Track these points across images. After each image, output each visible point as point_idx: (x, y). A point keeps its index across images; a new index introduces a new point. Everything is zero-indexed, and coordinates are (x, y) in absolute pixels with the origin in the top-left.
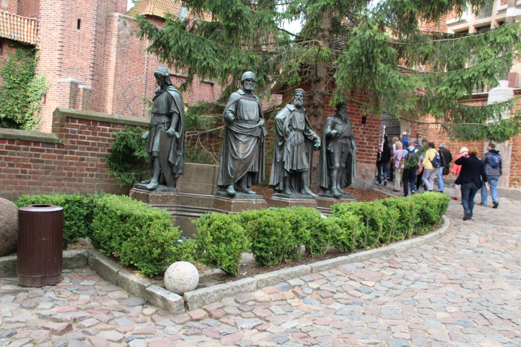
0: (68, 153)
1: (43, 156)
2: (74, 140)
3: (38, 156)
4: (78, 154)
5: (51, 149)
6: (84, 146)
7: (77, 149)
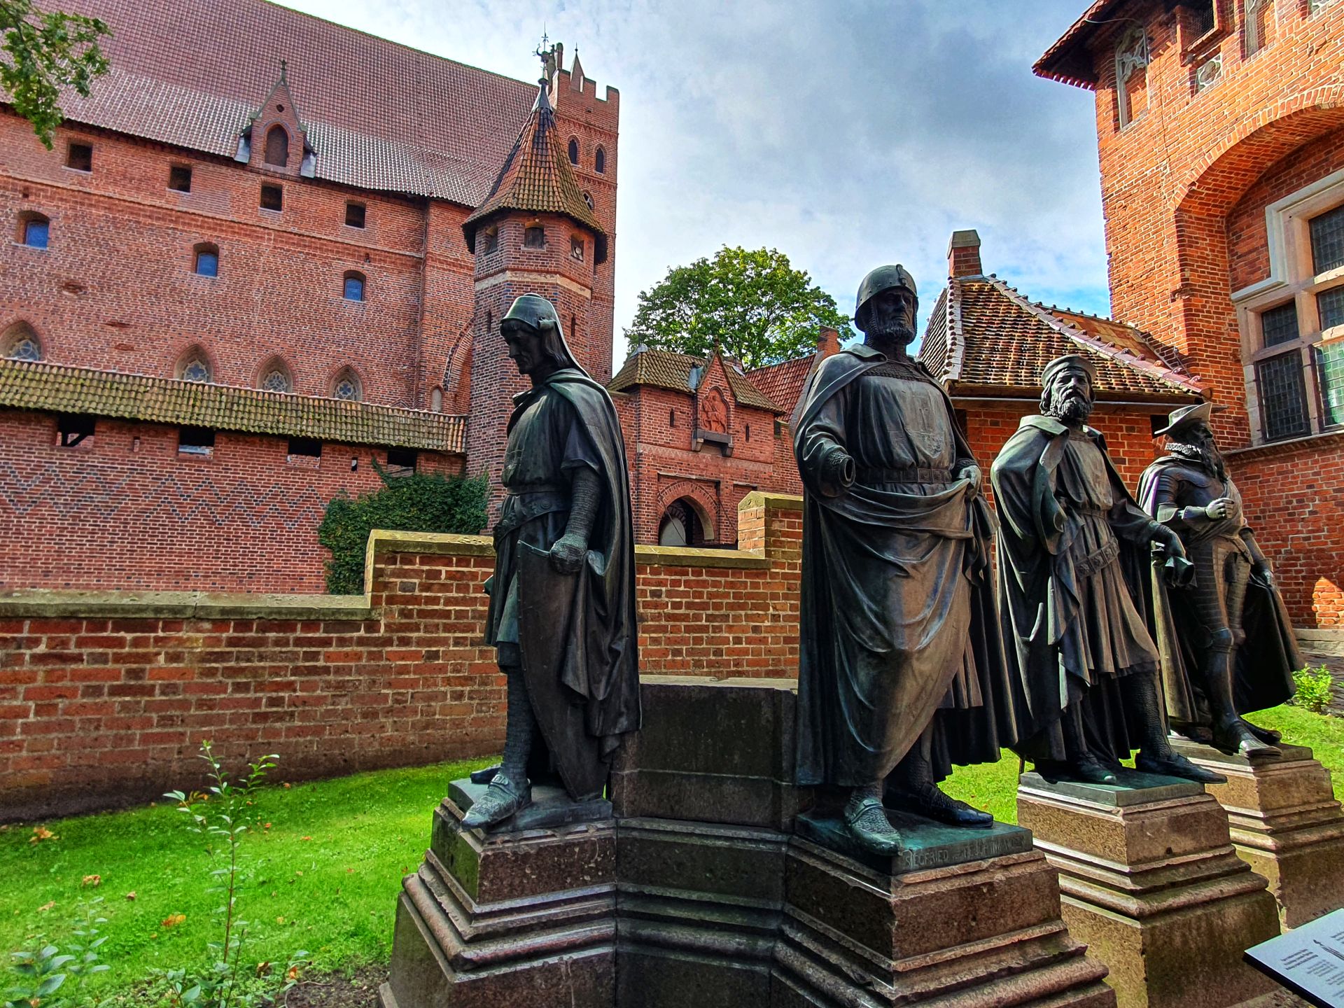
0: (396, 642)
1: (328, 657)
2: (410, 607)
3: (314, 657)
4: (420, 642)
5: (348, 635)
6: (436, 621)
7: (418, 630)
